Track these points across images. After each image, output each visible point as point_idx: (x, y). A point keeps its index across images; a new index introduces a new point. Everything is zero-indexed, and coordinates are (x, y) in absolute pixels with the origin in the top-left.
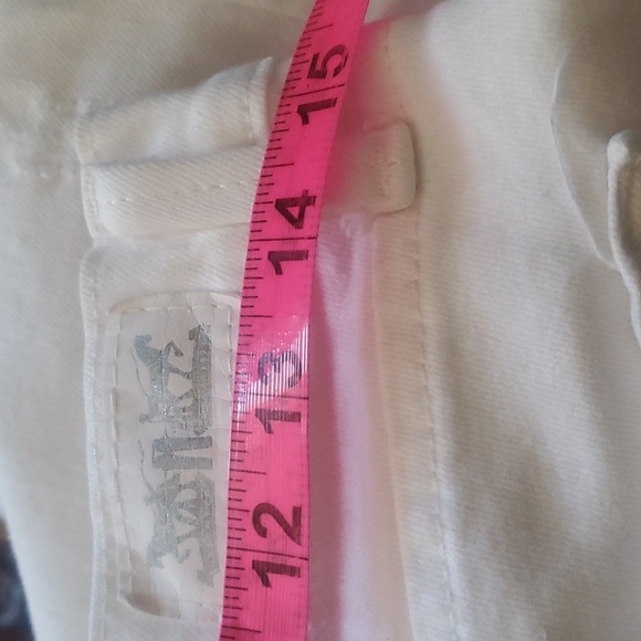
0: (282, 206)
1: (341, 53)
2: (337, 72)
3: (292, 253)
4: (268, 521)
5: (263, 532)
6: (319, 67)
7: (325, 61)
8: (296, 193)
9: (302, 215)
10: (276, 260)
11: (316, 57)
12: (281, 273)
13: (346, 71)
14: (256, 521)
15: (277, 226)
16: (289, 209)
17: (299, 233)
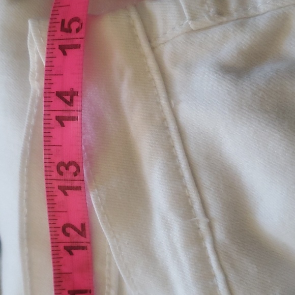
0: (60, 95)
1: (79, 21)
2: (78, 31)
3: (69, 117)
4: (69, 230)
5: (68, 235)
6: (66, 26)
7: (69, 24)
8: (67, 89)
9: (72, 100)
10: (61, 120)
11: (63, 21)
12: (64, 126)
13: (82, 30)
14: (64, 230)
15: (59, 104)
16: (64, 97)
17: (71, 108)
